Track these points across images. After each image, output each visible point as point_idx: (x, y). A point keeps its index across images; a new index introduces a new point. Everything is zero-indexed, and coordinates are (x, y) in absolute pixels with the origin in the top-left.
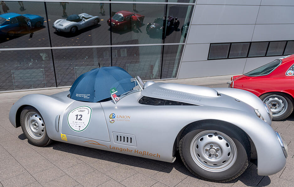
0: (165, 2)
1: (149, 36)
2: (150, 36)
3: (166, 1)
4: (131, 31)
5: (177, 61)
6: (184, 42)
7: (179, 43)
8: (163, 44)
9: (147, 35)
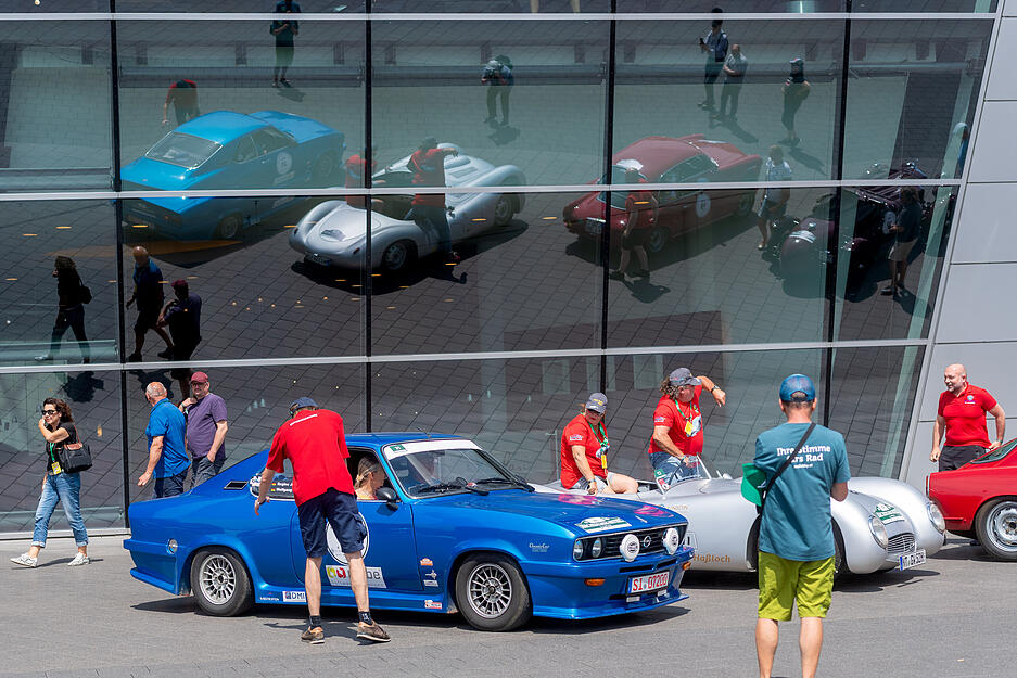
0: (833, 179)
1: (780, 283)
2: (784, 284)
3: (836, 177)
4: (686, 256)
5: (897, 416)
6: (925, 335)
7: (906, 337)
8: (827, 345)
9: (772, 278)
